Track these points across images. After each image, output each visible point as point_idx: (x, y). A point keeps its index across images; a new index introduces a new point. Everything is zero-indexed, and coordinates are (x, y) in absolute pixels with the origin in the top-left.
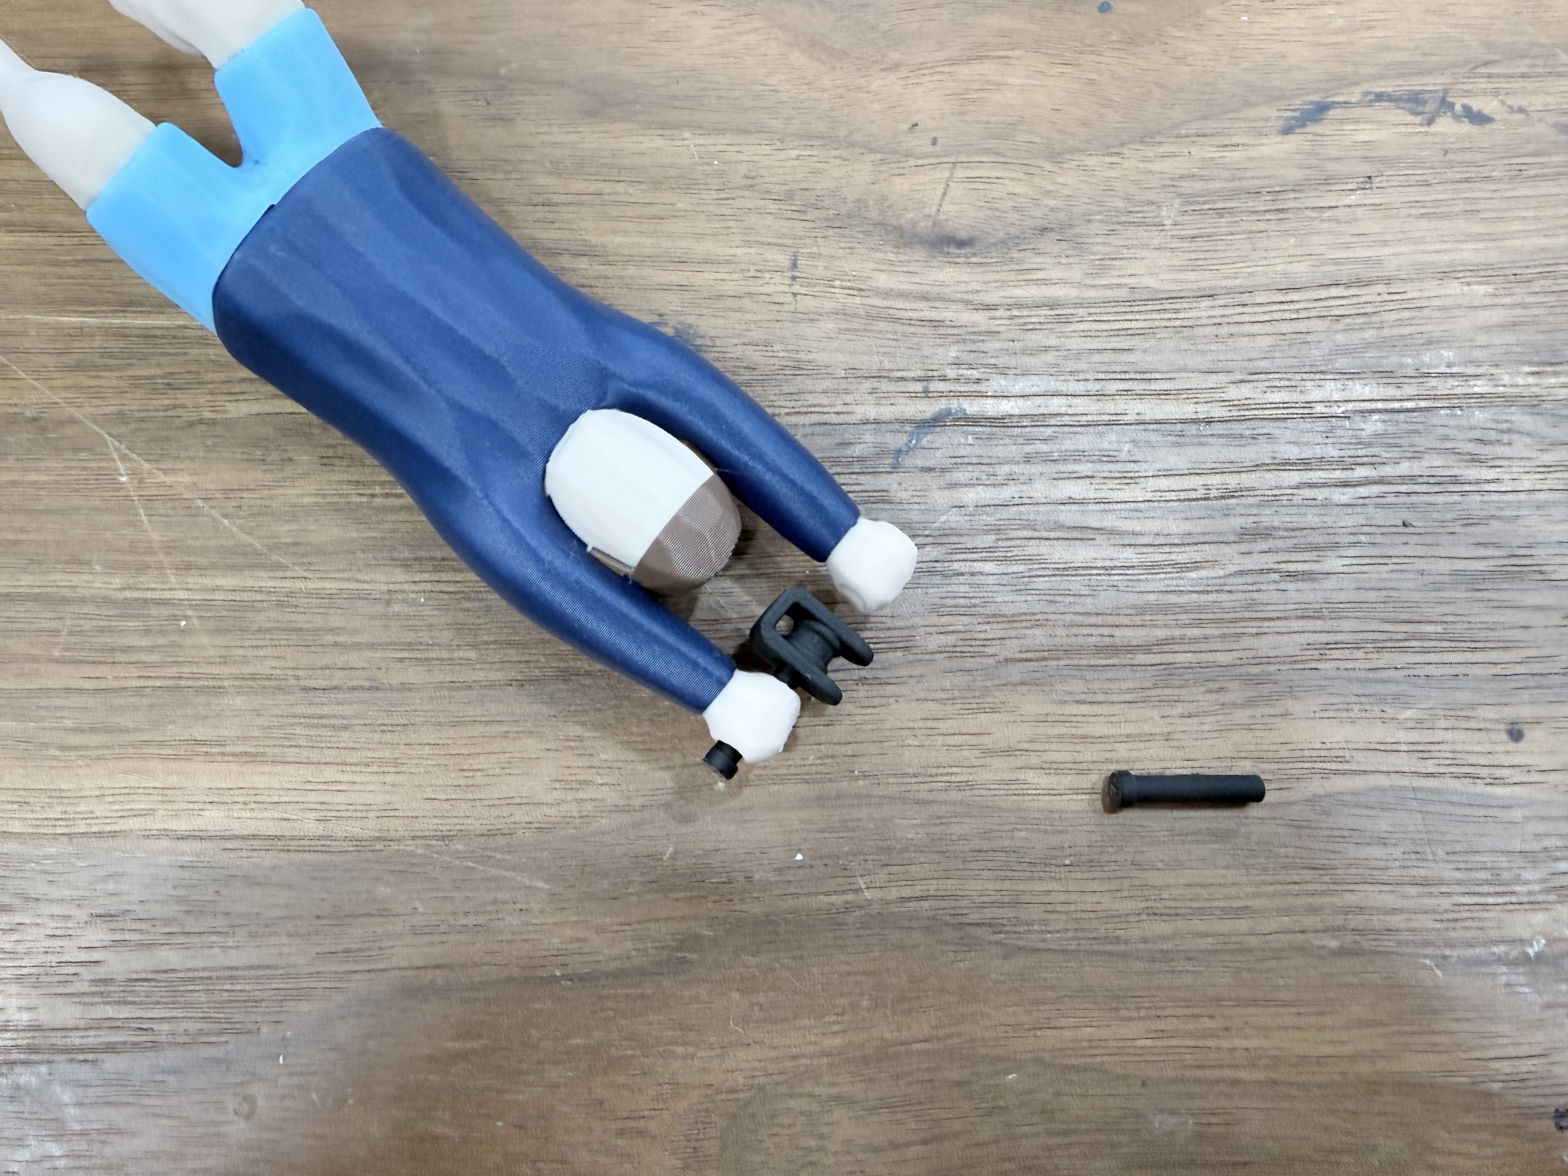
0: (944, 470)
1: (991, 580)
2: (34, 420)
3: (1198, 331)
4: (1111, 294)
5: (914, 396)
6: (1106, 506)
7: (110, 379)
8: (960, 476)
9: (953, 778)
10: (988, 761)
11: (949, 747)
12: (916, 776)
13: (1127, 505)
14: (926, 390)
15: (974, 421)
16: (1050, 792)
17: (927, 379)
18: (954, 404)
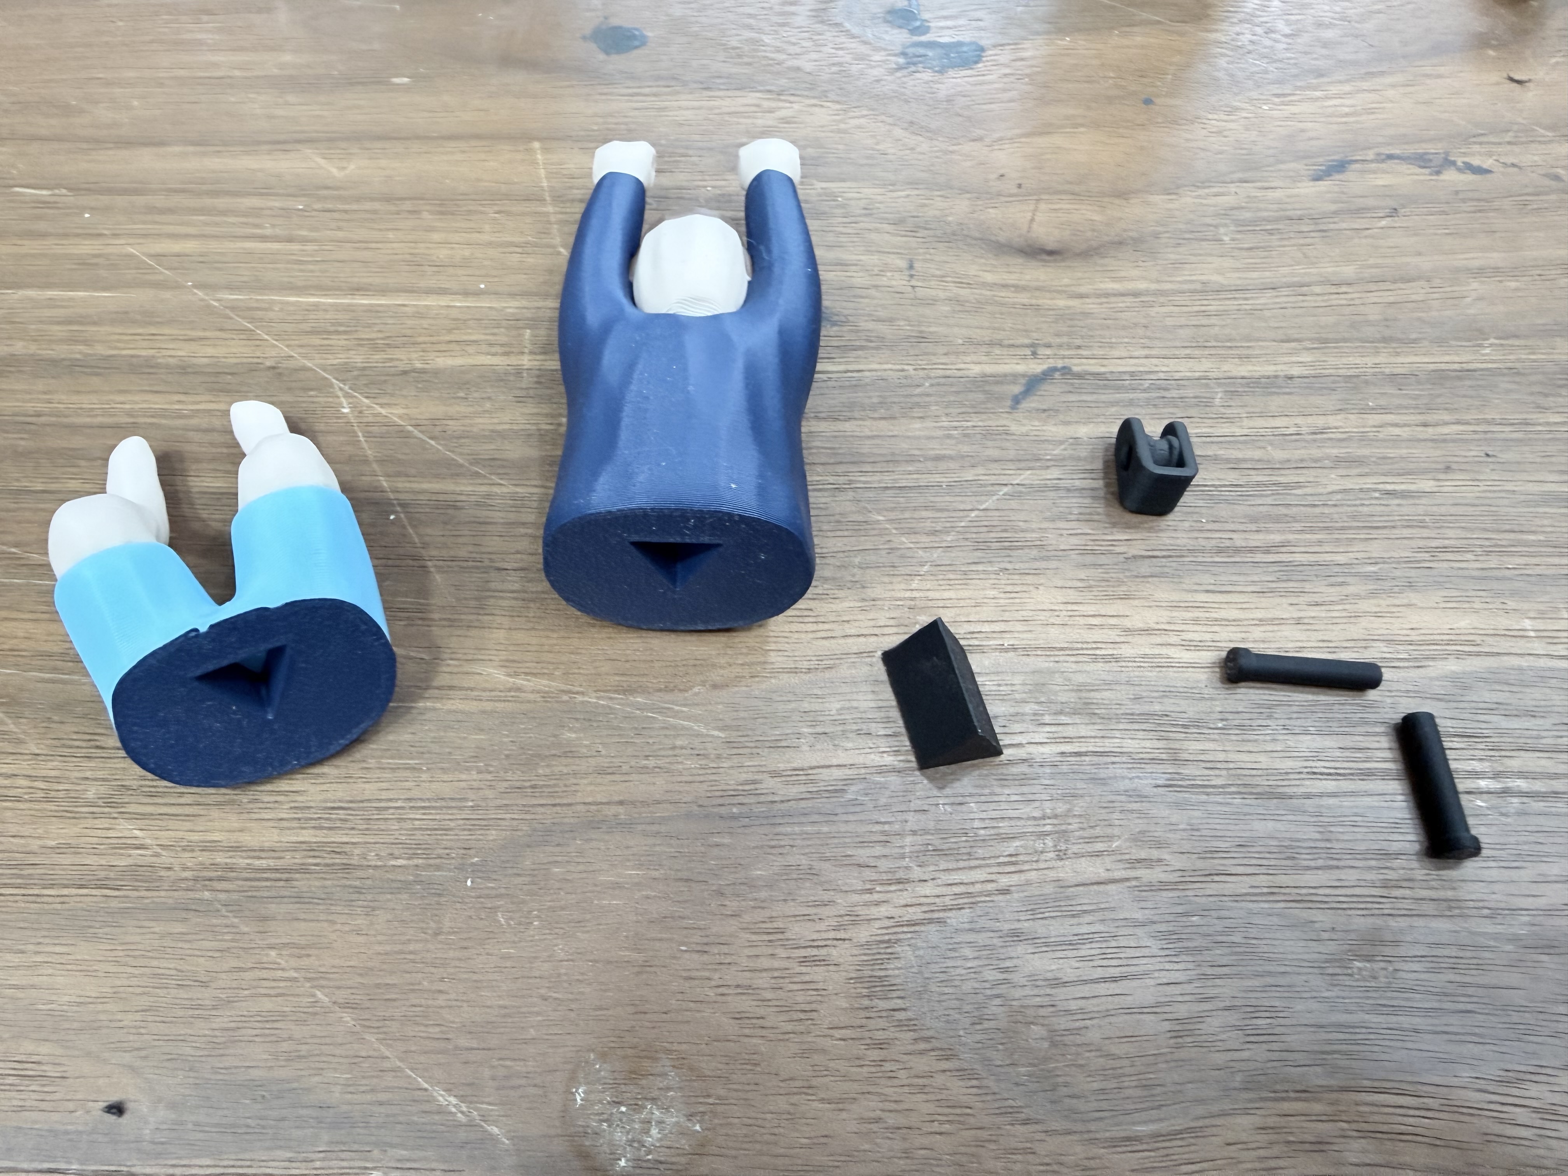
0: (1058, 411)
2: (272, 368)
4: (1184, 287)
5: (1025, 357)
7: (337, 341)
8: (1071, 416)
9: (1098, 652)
10: (1129, 639)
11: (1091, 627)
12: (1062, 649)
13: (1227, 439)
14: (1034, 354)
15: (1079, 376)
16: (1193, 666)
17: (1034, 346)
18: (1060, 364)
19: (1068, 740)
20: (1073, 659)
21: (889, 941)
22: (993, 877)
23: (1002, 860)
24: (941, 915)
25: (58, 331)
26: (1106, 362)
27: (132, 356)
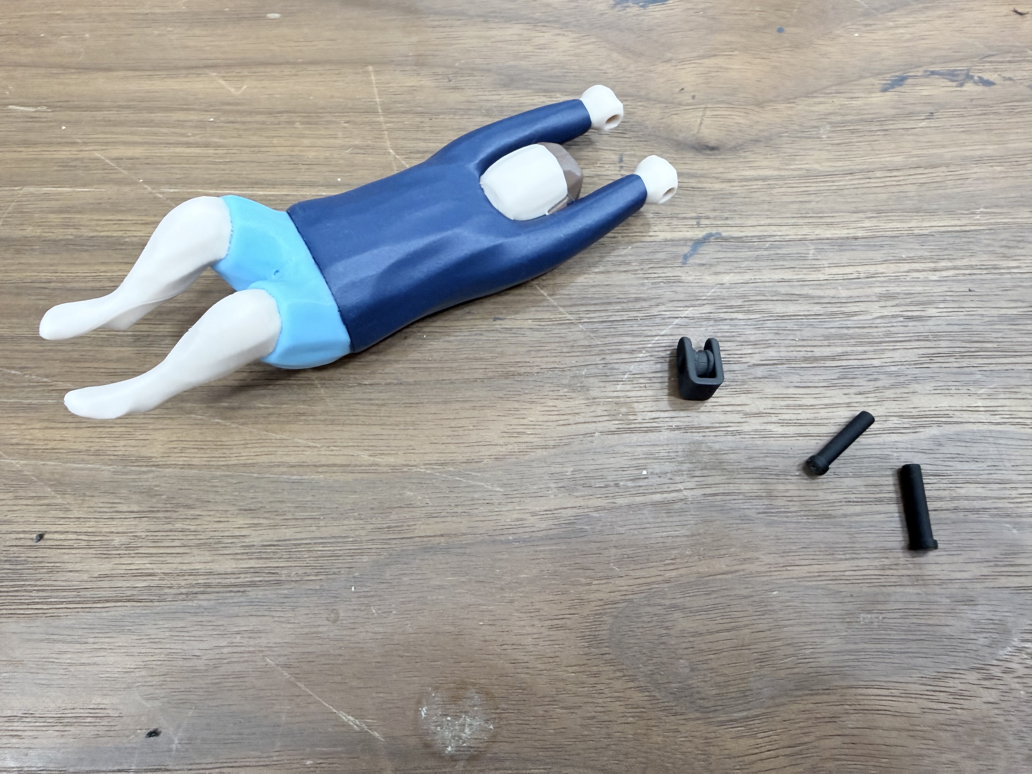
0: (711, 265)
1: (742, 323)
3: (846, 192)
4: (795, 173)
5: (692, 227)
6: (803, 283)
8: (720, 268)
9: (729, 429)
10: (748, 419)
11: (725, 412)
12: (707, 428)
13: (815, 282)
14: (698, 224)
15: (726, 239)
16: (784, 436)
17: (698, 218)
18: (714, 231)
19: (709, 486)
20: (714, 434)
21: (601, 614)
22: (662, 573)
23: (667, 562)
24: (631, 597)
25: (54, 218)
26: (743, 229)
27: (108, 237)
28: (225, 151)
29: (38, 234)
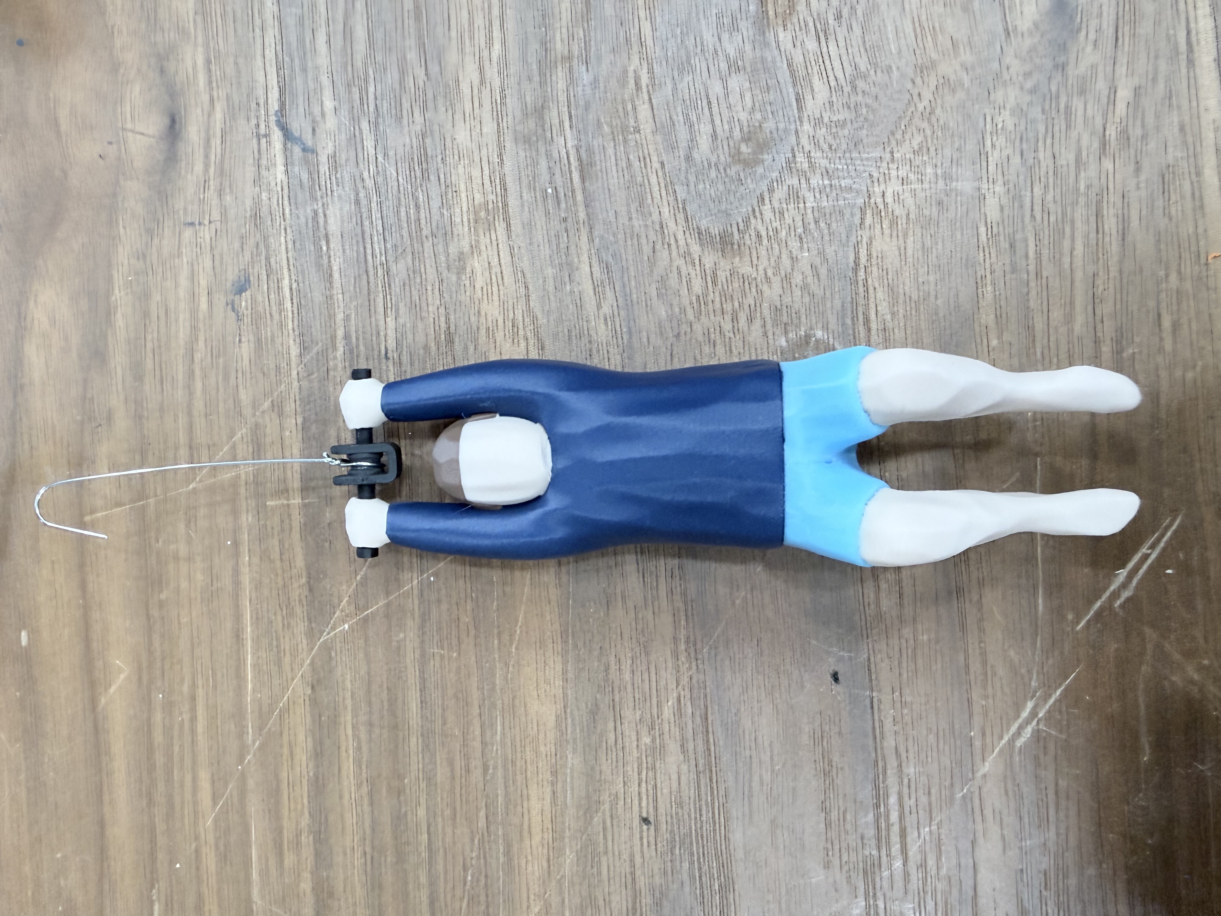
0: (314, 121)
1: (379, 87)
2: (313, 687)
4: (200, 26)
5: (269, 143)
7: (286, 644)
8: (317, 110)
9: (499, 101)
10: (488, 81)
11: (481, 105)
12: (498, 125)
13: (329, 7)
14: (266, 136)
15: (282, 105)
16: (504, 43)
17: (258, 136)
18: (273, 119)
19: (561, 123)
20: (505, 118)
21: (699, 233)
22: (654, 171)
23: (643, 166)
24: (680, 202)
25: (289, 859)
26: (270, 86)
27: (309, 796)
28: (200, 676)
29: (309, 875)
